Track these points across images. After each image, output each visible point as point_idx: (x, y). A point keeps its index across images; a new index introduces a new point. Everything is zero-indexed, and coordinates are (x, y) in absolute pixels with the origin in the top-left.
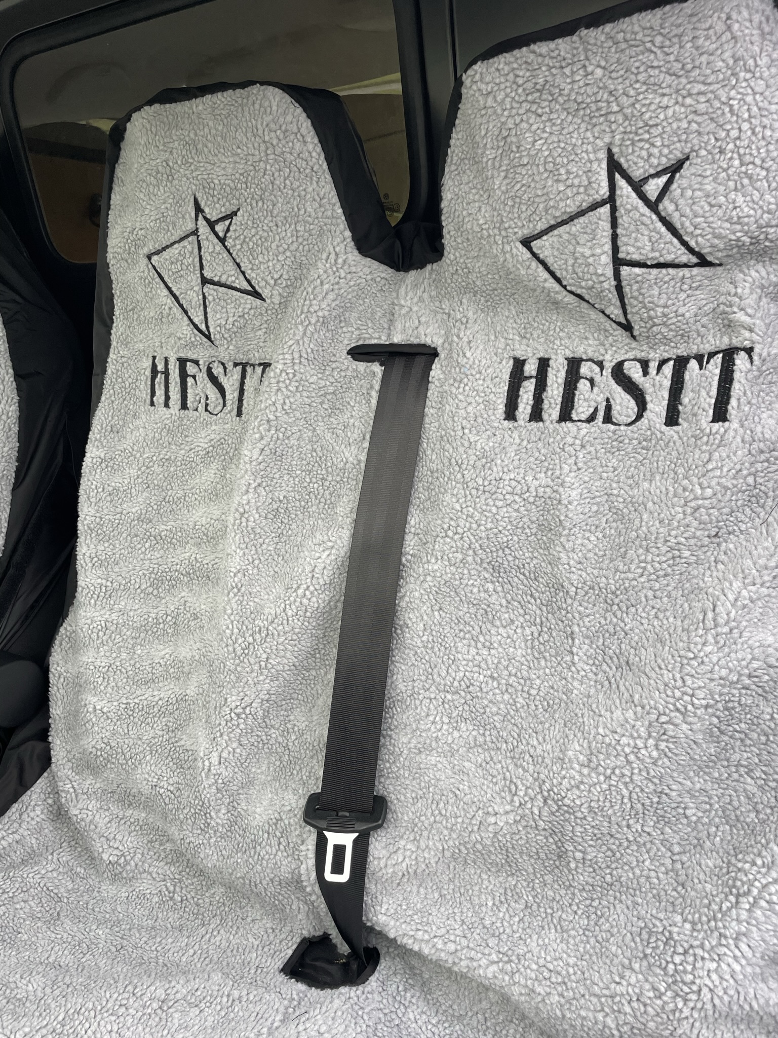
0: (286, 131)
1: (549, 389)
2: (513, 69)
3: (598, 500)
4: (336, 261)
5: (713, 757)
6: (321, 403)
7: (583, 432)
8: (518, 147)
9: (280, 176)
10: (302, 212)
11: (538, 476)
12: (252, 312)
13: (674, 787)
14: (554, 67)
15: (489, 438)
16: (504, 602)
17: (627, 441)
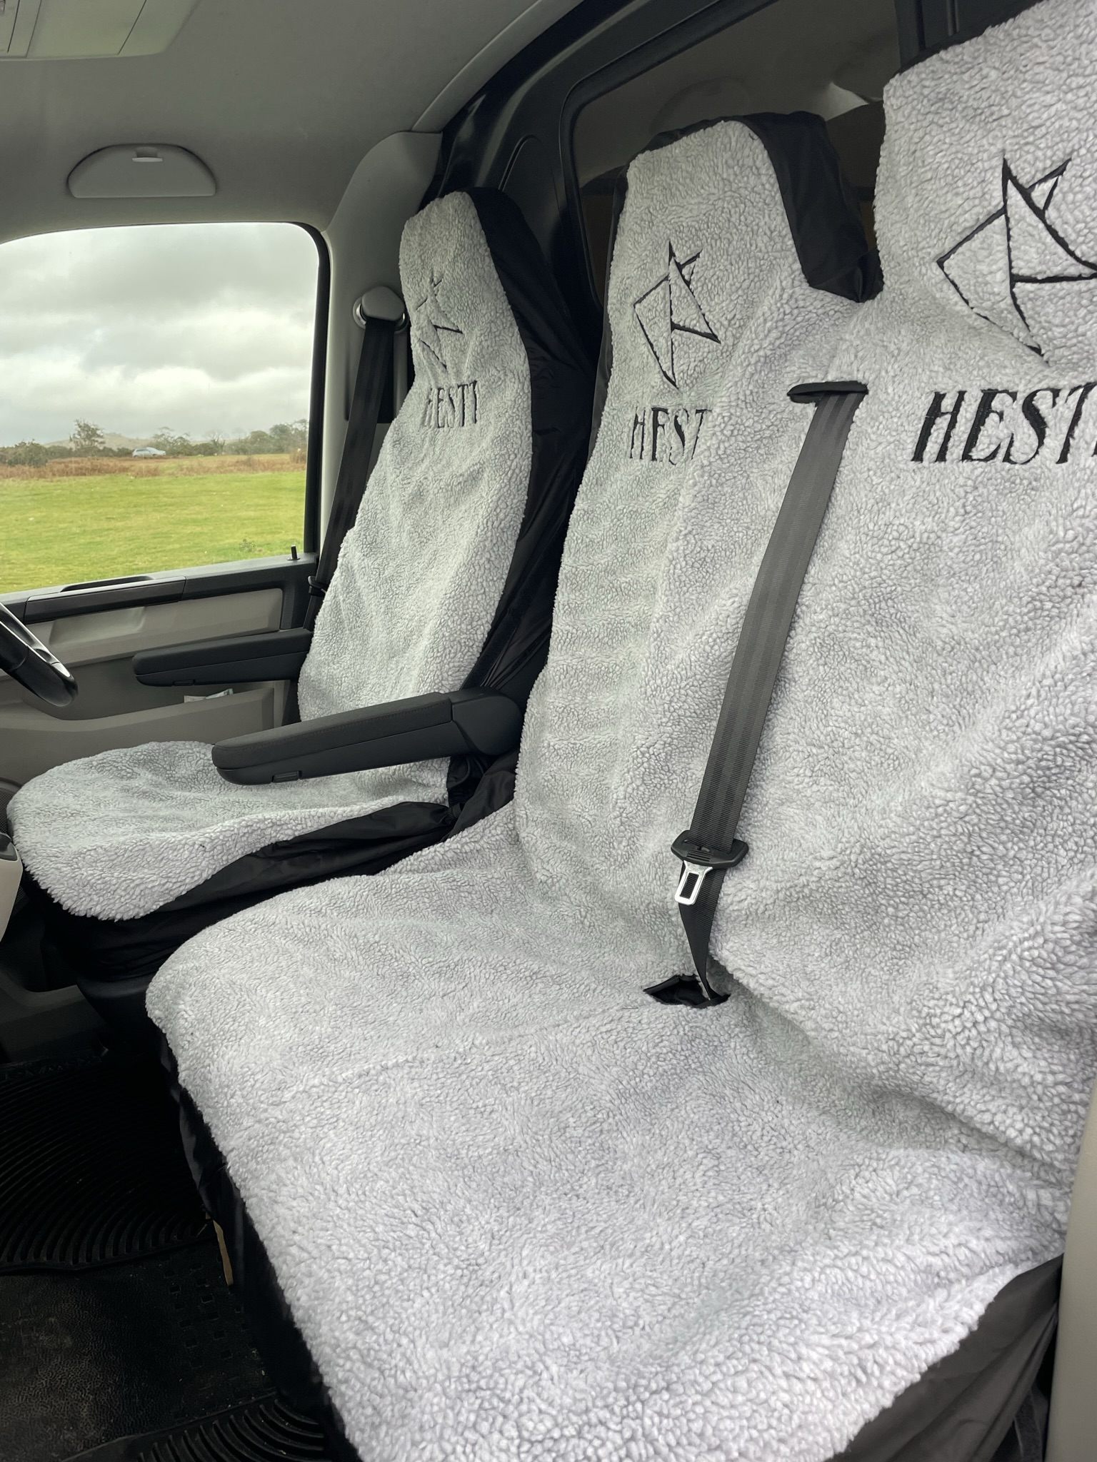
0: (743, 165)
1: (957, 425)
2: (922, 80)
3: (982, 547)
4: (781, 296)
5: (1028, 823)
6: (758, 448)
7: (977, 472)
8: (923, 162)
9: (736, 212)
10: (753, 248)
11: (926, 520)
12: (710, 355)
13: (984, 849)
14: (956, 73)
15: (892, 480)
16: (883, 660)
17: (1018, 481)
